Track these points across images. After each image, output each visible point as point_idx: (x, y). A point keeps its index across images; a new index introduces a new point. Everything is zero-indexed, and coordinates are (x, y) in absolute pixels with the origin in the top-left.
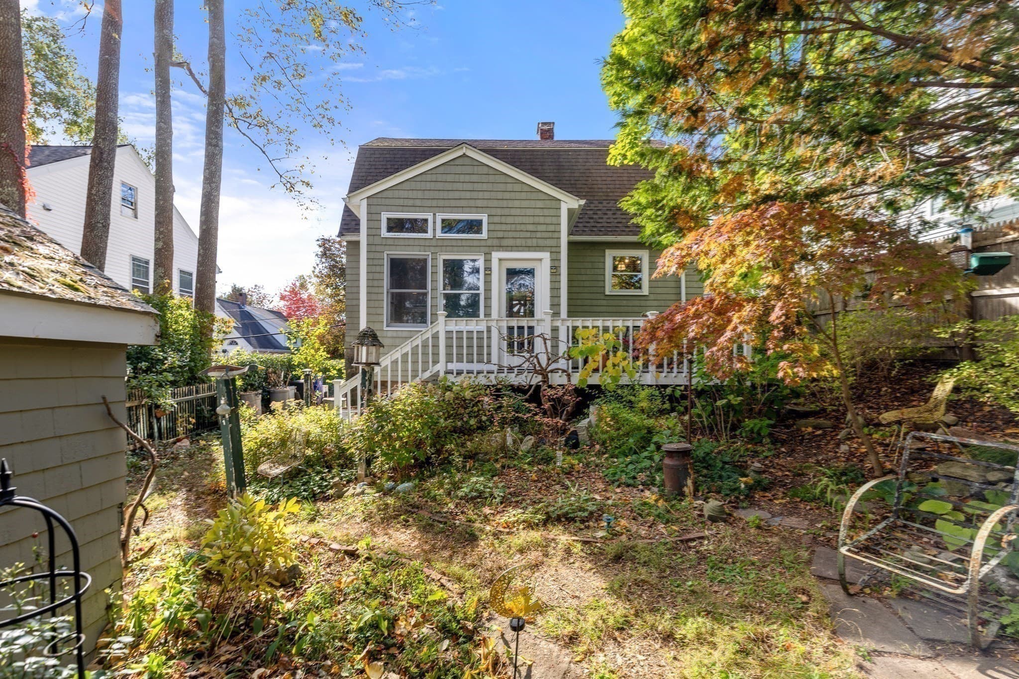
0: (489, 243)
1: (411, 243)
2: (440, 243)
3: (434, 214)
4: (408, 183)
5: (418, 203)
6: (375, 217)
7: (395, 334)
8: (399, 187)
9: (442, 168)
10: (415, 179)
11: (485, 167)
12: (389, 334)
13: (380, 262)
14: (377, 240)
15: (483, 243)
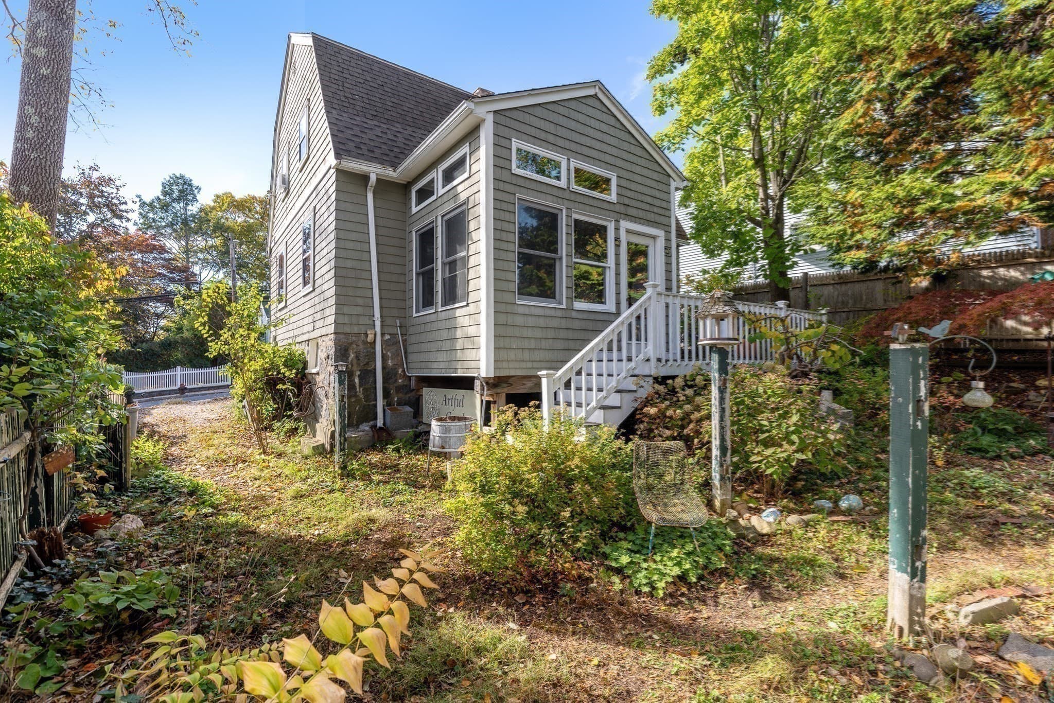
0: (618, 208)
1: (544, 189)
2: (573, 197)
3: (569, 159)
4: (539, 108)
5: (551, 138)
6: (504, 142)
7: (527, 311)
8: (530, 110)
9: (574, 103)
10: (548, 107)
11: (613, 119)
12: (521, 310)
13: (510, 208)
14: (505, 176)
15: (612, 207)
